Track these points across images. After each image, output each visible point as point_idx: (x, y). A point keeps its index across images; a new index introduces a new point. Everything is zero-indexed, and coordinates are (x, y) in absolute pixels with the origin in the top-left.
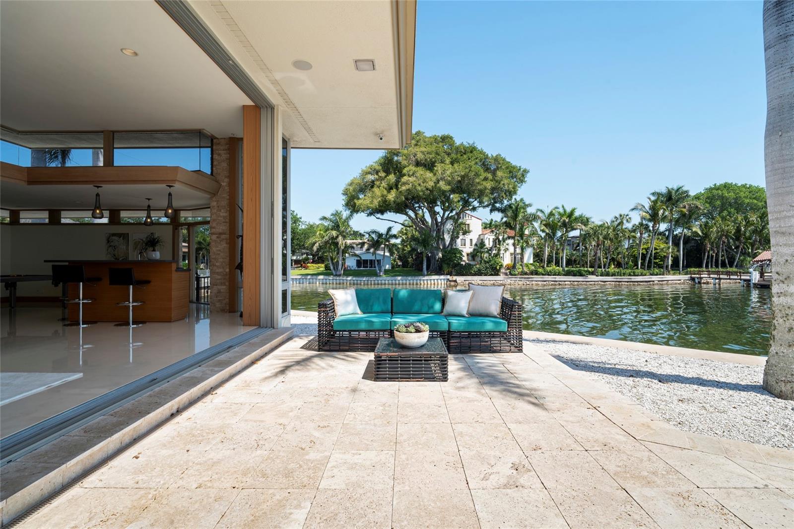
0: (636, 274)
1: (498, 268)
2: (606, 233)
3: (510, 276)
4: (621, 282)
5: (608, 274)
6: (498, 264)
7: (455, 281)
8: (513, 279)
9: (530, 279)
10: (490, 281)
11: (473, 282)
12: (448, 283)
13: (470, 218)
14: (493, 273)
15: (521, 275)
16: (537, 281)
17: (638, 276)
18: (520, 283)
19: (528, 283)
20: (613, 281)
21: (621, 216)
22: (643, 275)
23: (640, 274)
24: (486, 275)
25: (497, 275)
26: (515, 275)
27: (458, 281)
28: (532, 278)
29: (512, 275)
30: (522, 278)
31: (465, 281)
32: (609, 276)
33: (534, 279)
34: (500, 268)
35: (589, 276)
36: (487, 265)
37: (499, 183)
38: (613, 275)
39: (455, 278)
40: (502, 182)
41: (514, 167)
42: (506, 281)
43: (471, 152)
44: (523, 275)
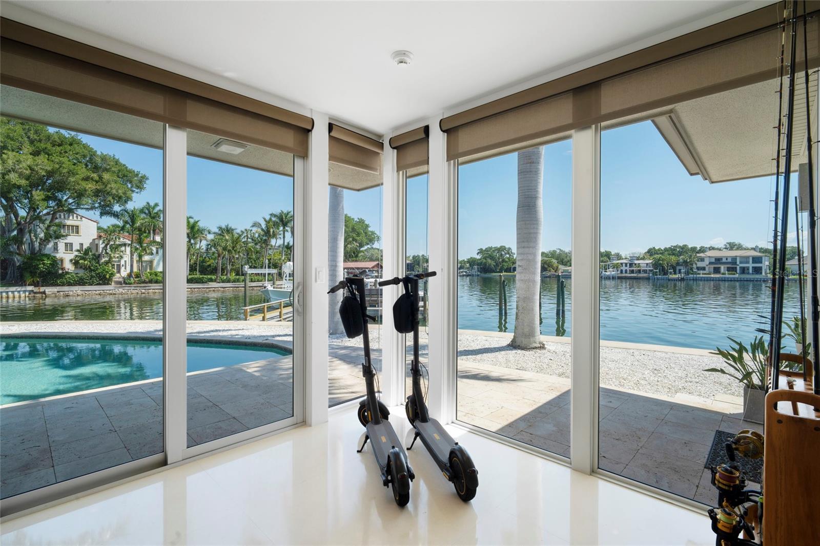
0: (253, 280)
1: (108, 277)
2: (224, 245)
3: (124, 285)
4: (239, 287)
5: (228, 281)
6: (107, 272)
7: (44, 293)
8: (127, 288)
9: (147, 288)
10: (95, 291)
11: (71, 293)
12: (33, 295)
13: (79, 219)
14: (101, 282)
15: (137, 283)
16: (154, 289)
17: (255, 282)
18: (134, 292)
19: (143, 291)
20: (232, 287)
21: (246, 230)
22: (259, 281)
23: (256, 280)
24: (92, 285)
25: (108, 284)
26: (130, 284)
27: (47, 293)
28: (148, 286)
29: (126, 284)
30: (137, 287)
31: (58, 292)
32: (230, 282)
33: (152, 288)
34: (110, 277)
35: (210, 283)
36: (93, 274)
37: (106, 186)
38: (234, 281)
39: (42, 289)
40: (109, 186)
41: (130, 171)
42: (117, 290)
43: (71, 144)
44: (140, 284)
